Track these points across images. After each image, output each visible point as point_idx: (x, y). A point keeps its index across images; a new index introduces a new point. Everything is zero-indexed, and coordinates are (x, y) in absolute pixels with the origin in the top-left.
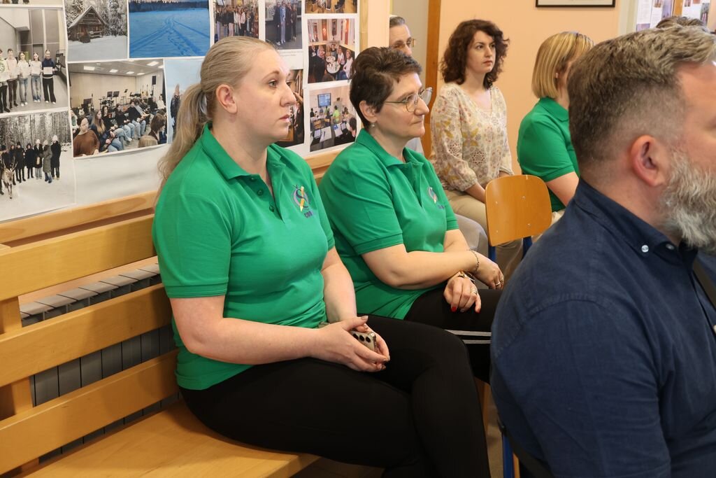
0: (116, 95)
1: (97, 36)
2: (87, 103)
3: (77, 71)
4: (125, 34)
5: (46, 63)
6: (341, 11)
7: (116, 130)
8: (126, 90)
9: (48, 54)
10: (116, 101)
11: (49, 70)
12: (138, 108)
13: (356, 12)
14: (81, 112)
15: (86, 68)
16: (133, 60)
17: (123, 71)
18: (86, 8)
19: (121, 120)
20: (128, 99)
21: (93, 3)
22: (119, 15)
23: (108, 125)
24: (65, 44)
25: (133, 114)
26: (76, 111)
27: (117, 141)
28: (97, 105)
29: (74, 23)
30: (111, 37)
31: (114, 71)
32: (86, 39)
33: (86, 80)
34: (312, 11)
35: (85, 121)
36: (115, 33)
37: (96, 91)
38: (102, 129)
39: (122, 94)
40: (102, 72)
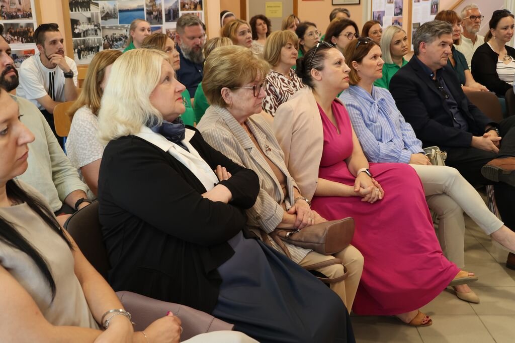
0: (115, 34)
1: (109, 19)
2: (106, 36)
3: (104, 28)
4: (117, 18)
5: (95, 26)
6: (196, 10)
7: (115, 43)
8: (118, 33)
9: (96, 23)
10: (115, 36)
11: (96, 28)
12: (122, 38)
13: (202, 10)
14: (105, 38)
15: (106, 27)
16: (120, 25)
17: (117, 28)
18: (106, 12)
19: (117, 41)
20: (119, 35)
21: (108, 11)
22: (116, 14)
23: (113, 42)
24: (100, 21)
25: (120, 40)
26: (103, 38)
27: (116, 46)
28: (109, 37)
29: (103, 16)
30: (113, 19)
31: (114, 28)
32: (106, 20)
33: (107, 30)
34: (183, 10)
35: (106, 41)
36: (114, 18)
37: (109, 33)
38: (111, 43)
39: (117, 34)
40: (111, 28)
